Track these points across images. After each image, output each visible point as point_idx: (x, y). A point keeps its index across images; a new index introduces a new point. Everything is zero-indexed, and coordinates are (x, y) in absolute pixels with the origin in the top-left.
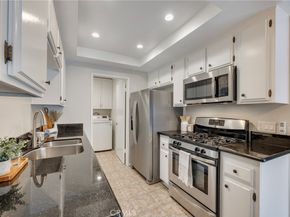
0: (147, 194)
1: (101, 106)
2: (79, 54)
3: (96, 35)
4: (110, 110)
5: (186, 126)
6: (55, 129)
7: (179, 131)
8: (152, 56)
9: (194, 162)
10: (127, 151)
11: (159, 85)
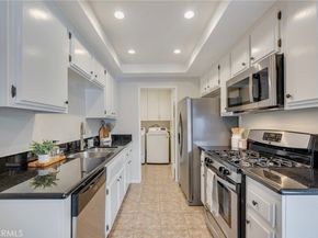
0: (181, 214)
3: (132, 52)
4: (169, 122)
5: (238, 142)
6: (110, 139)
7: (230, 147)
9: (219, 183)
11: (208, 91)
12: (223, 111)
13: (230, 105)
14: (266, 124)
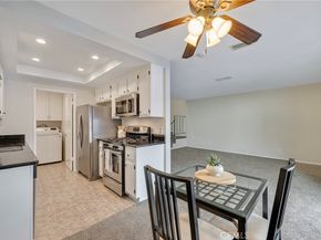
1: (49, 117)
2: (19, 71)
4: (60, 122)
7: (117, 137)
8: (93, 78)
9: (113, 155)
10: (74, 159)
11: (103, 101)
12: (113, 115)
13: (117, 113)
14: (134, 123)
